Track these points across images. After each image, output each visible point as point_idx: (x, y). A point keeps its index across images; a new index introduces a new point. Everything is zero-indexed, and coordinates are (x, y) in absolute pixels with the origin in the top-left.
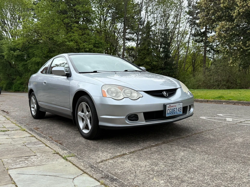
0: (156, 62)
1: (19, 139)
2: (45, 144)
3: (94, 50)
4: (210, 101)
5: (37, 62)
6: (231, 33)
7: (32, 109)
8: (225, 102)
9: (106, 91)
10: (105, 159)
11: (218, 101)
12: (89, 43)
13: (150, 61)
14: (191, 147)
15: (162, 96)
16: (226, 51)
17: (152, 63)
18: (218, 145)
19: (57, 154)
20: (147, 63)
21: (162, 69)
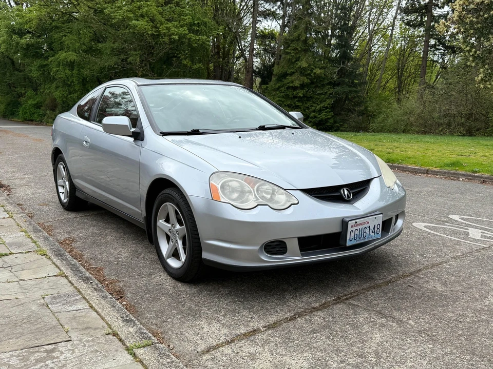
0: (321, 69)
1: (33, 282)
2: (88, 302)
3: (190, 38)
4: (432, 171)
5: (69, 60)
6: (486, 16)
7: (61, 190)
8: (464, 175)
9: (219, 187)
10: (215, 344)
11: (449, 173)
12: (180, 22)
13: (310, 65)
14: (397, 314)
15: (340, 199)
16: (473, 55)
17: (312, 71)
18: (453, 312)
19: (113, 336)
20: (302, 72)
21: (334, 84)
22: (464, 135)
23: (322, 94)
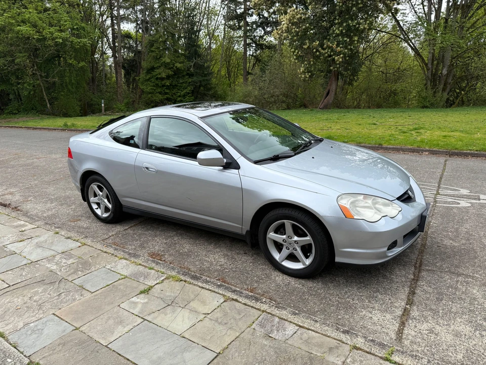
0: (180, 63)
2: (290, 322)
7: (95, 206)
9: (348, 206)
10: (396, 329)
12: (60, 28)
13: (171, 61)
14: (461, 271)
17: (174, 65)
19: (357, 350)
20: (166, 65)
21: (191, 75)
22: (285, 109)
23: (183, 82)
